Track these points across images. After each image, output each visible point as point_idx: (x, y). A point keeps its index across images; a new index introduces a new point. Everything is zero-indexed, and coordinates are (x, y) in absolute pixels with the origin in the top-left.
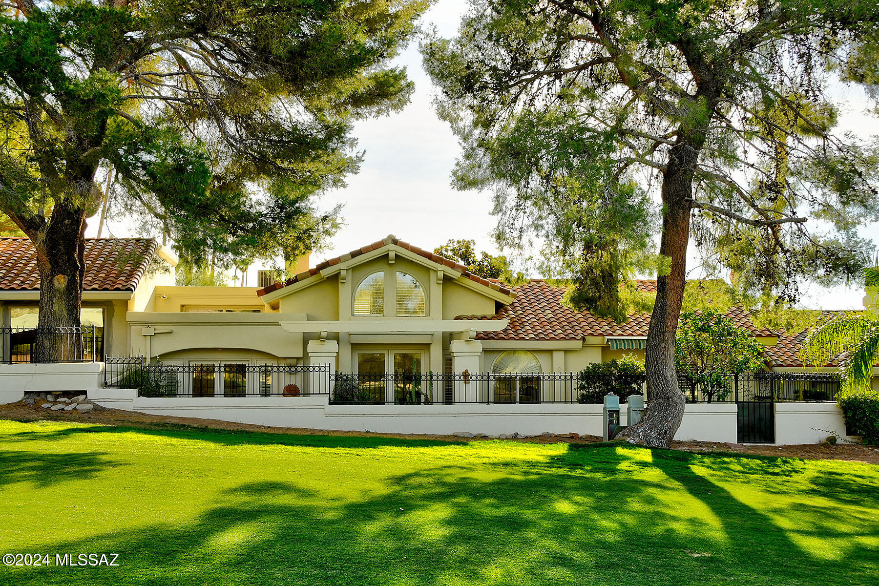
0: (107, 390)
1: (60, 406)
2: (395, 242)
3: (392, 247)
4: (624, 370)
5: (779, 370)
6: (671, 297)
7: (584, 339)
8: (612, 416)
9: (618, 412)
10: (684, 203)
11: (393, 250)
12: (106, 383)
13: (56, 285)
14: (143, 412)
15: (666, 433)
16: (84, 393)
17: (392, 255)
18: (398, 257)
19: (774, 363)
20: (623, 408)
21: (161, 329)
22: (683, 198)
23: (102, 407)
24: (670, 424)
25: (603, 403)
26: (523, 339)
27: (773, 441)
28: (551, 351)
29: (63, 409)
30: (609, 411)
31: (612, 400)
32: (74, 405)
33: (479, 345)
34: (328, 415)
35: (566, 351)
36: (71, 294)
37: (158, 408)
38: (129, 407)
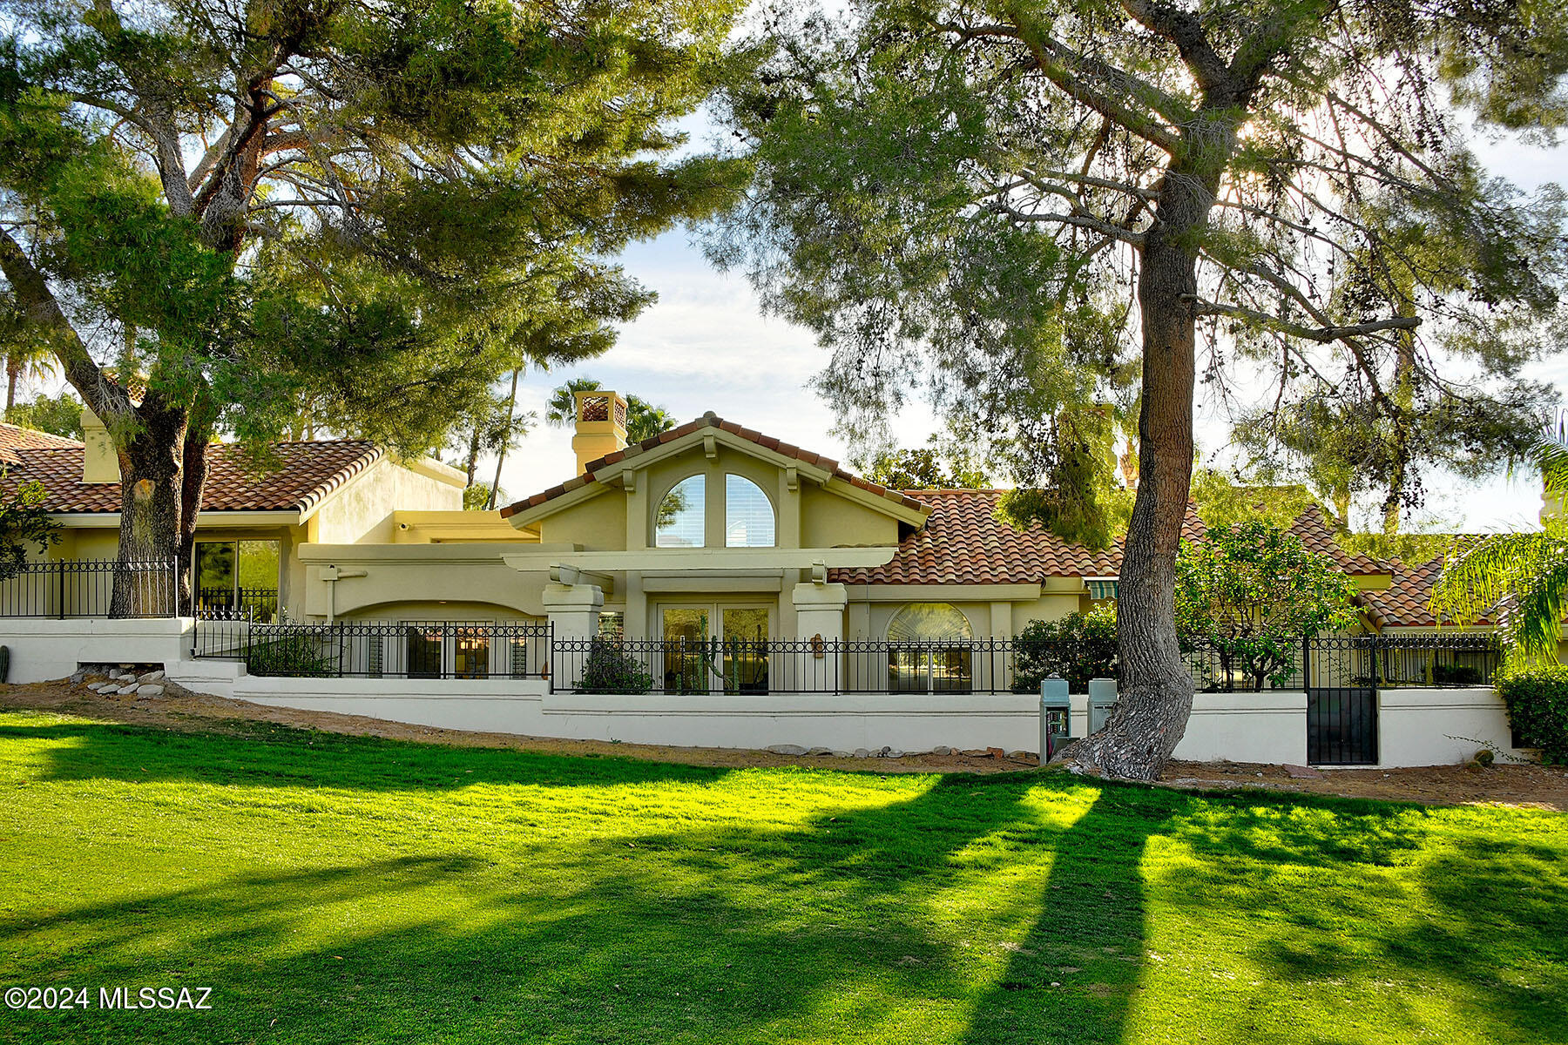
0: (195, 663)
1: (112, 687)
2: (716, 422)
3: (711, 430)
4: (1093, 632)
5: (1393, 632)
6: (1165, 489)
7: (1043, 583)
8: (1055, 718)
9: (1066, 710)
10: (1180, 305)
11: (710, 436)
12: (193, 652)
13: (138, 495)
14: (249, 700)
15: (1150, 751)
16: (160, 666)
17: (709, 443)
18: (721, 449)
19: (1385, 620)
20: (1078, 702)
21: (348, 570)
22: (1178, 295)
23: (186, 691)
24: (1160, 735)
25: (1038, 692)
26: (935, 582)
27: (1375, 761)
28: (987, 603)
29: (115, 693)
30: (1049, 709)
31: (1055, 688)
32: (132, 687)
33: (840, 592)
34: (548, 712)
35: (1015, 603)
36: (163, 510)
37: (271, 694)
38: (228, 691)
